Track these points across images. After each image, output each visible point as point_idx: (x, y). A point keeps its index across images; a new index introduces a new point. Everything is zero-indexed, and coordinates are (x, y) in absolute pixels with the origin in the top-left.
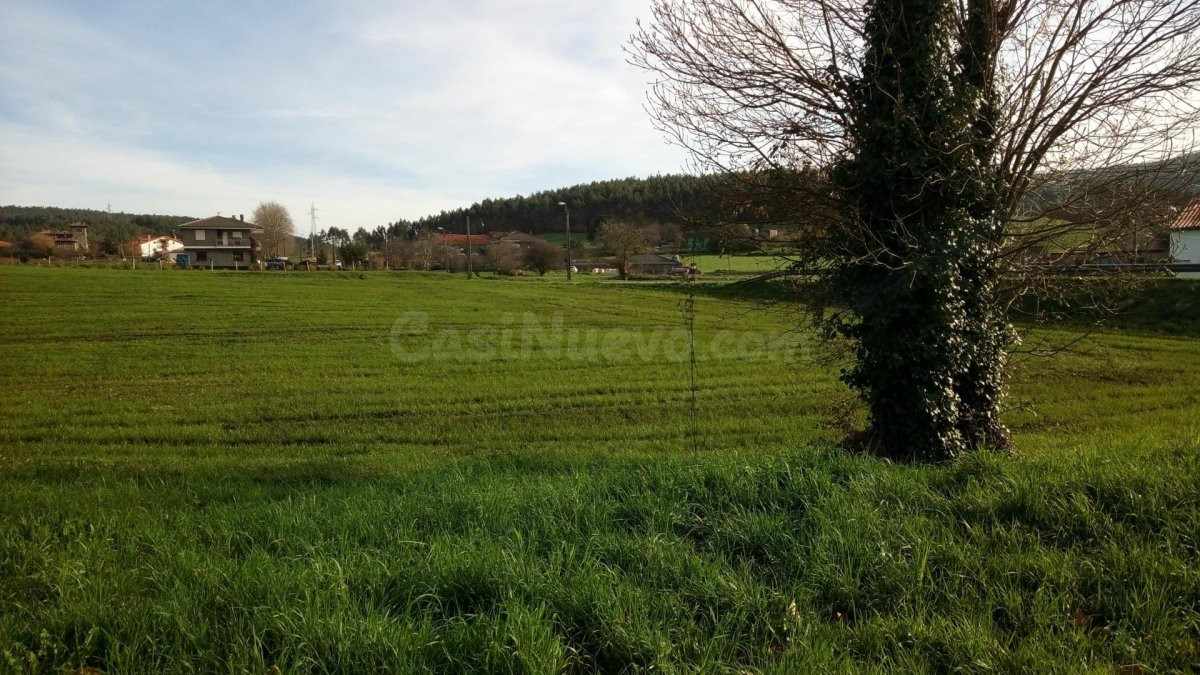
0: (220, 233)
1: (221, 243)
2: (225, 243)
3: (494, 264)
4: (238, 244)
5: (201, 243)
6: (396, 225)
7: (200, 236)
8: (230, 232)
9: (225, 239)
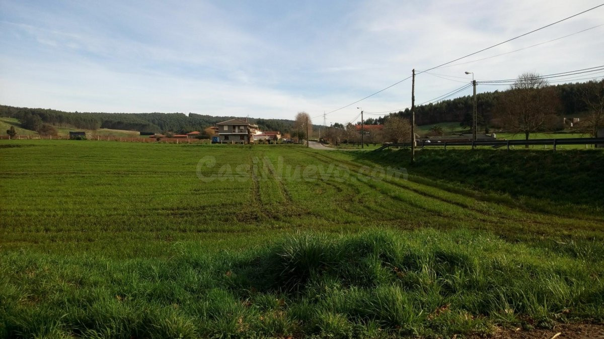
0: (234, 127)
1: (234, 132)
2: (237, 132)
3: (371, 140)
4: (241, 132)
5: (226, 131)
6: (367, 121)
7: (226, 128)
8: (239, 126)
9: (237, 130)
